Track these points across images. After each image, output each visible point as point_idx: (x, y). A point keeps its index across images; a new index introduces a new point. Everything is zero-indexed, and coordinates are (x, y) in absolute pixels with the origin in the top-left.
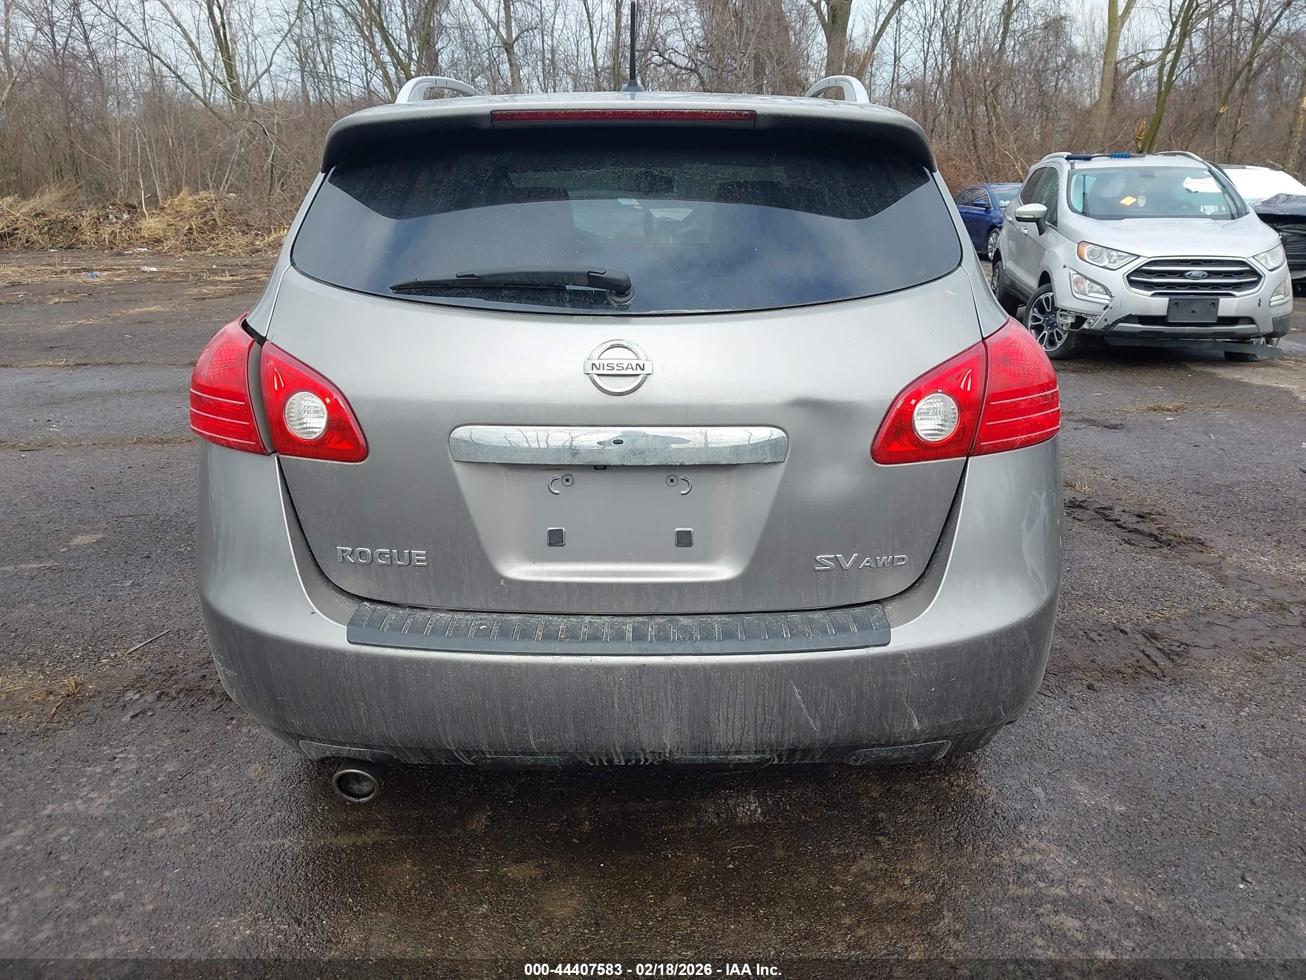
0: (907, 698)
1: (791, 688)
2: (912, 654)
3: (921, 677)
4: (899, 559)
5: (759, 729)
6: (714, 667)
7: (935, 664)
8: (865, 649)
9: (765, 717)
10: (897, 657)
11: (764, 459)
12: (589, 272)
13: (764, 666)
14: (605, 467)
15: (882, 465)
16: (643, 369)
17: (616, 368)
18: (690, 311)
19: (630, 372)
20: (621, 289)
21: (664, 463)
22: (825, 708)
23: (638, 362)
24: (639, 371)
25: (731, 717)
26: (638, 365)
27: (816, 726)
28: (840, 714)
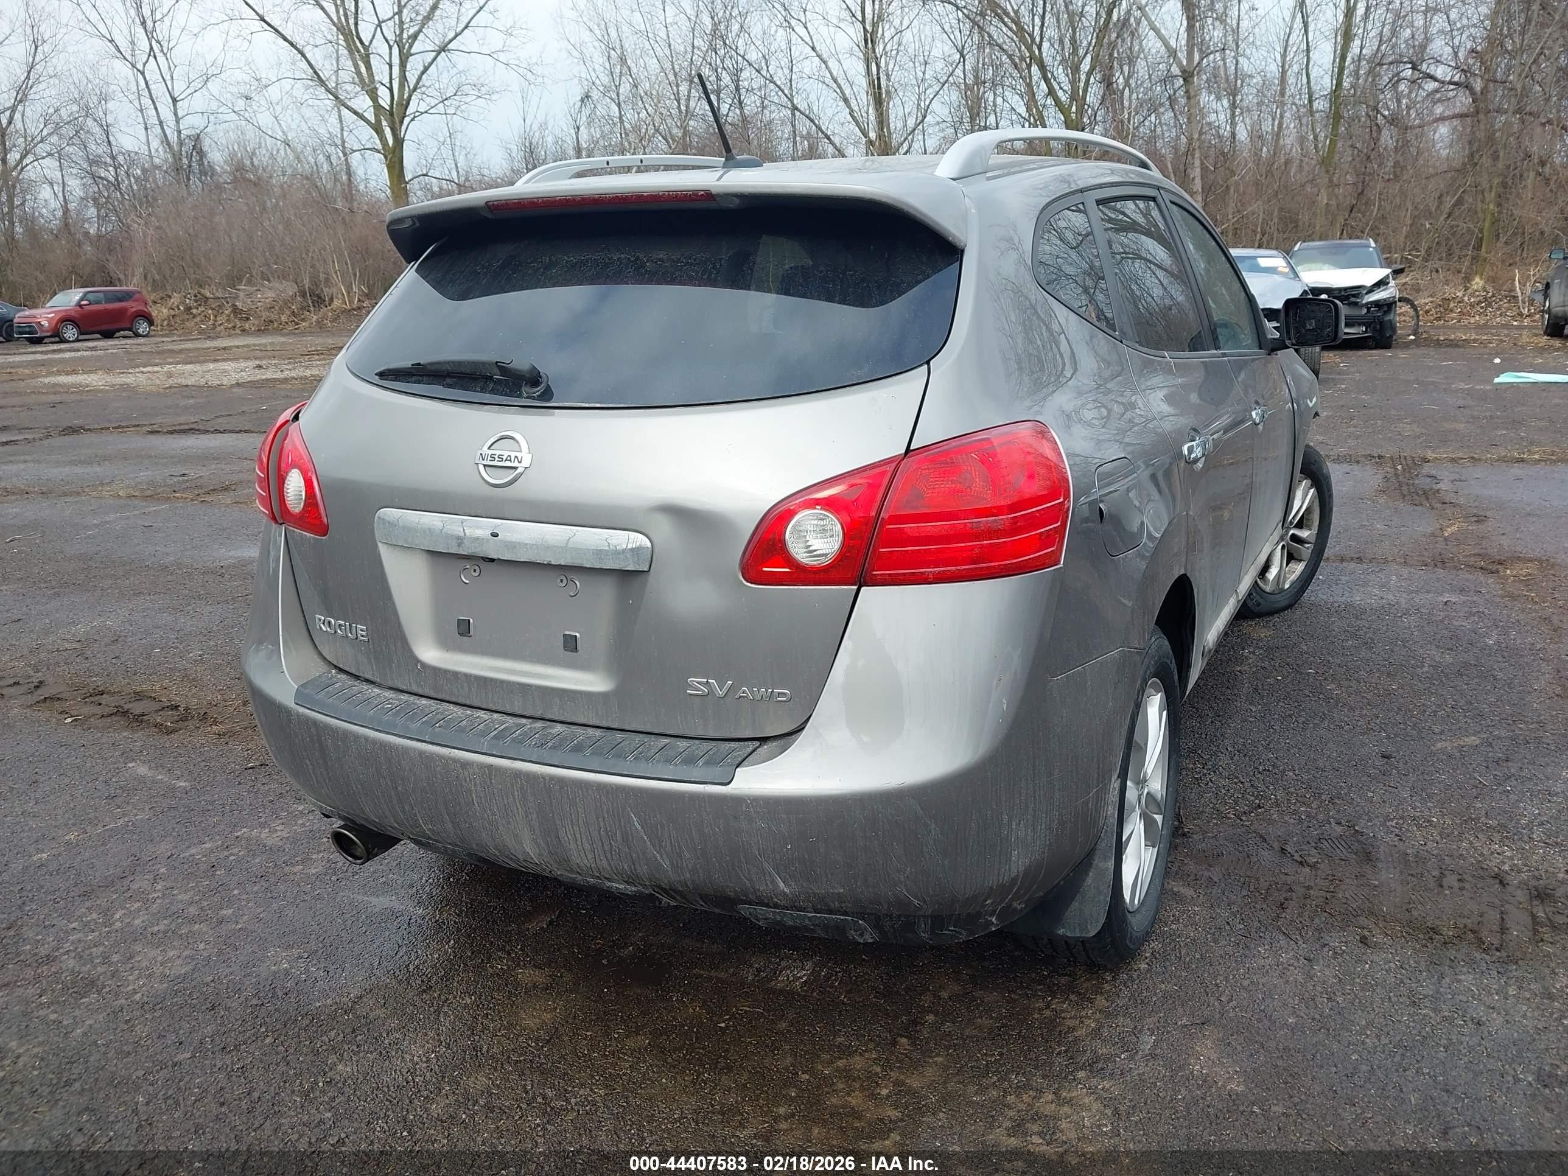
0: (759, 850)
1: (629, 815)
2: (754, 799)
3: (770, 828)
4: (779, 693)
5: (609, 855)
6: (552, 778)
7: (784, 816)
8: (702, 786)
9: (611, 844)
10: (738, 801)
11: (627, 566)
12: (497, 362)
13: (601, 787)
14: (492, 560)
15: (753, 586)
16: (520, 462)
17: (497, 459)
18: (587, 405)
19: (508, 464)
20: (534, 379)
21: (533, 560)
22: (668, 844)
23: (517, 454)
24: (516, 464)
25: (578, 836)
26: (516, 457)
27: (666, 864)
28: (687, 855)
